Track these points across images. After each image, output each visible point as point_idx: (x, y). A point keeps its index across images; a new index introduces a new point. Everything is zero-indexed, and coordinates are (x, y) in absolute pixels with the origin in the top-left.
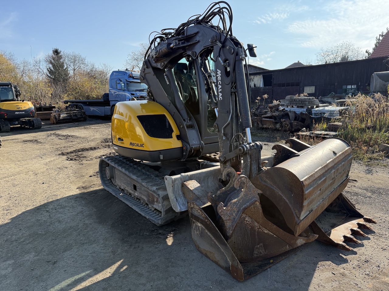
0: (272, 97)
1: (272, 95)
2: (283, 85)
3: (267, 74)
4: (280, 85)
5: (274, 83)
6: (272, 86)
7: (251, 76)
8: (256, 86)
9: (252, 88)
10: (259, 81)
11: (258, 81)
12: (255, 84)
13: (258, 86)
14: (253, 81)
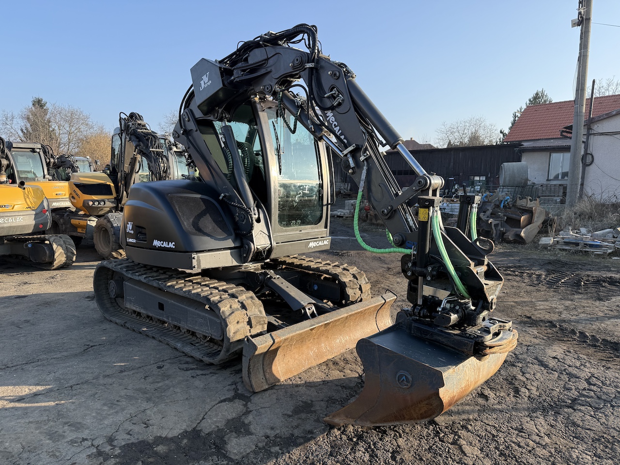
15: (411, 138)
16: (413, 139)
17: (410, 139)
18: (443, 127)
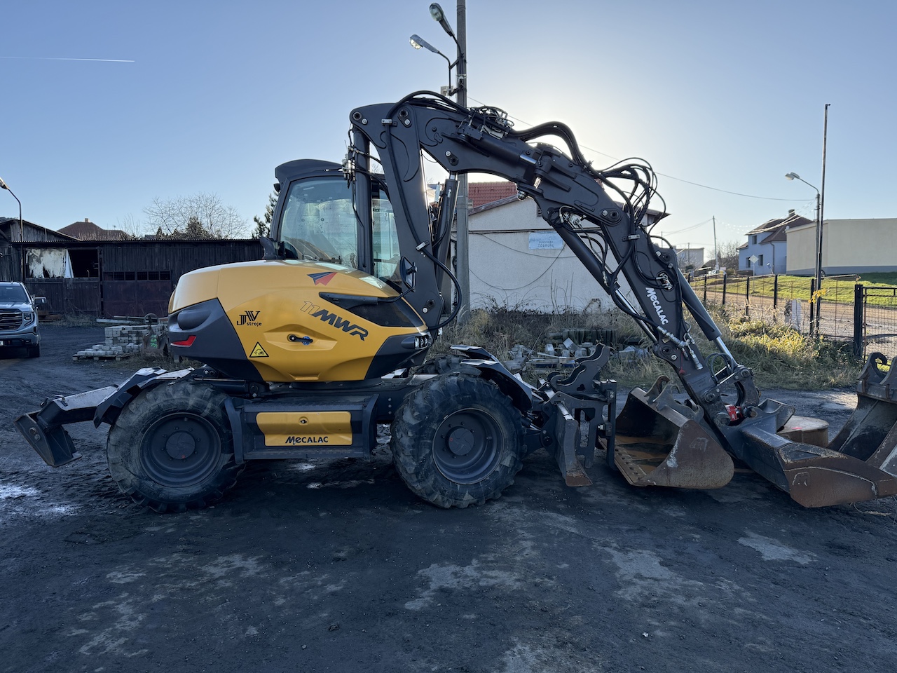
0: (102, 303)
1: (102, 297)
2: (130, 276)
3: (81, 248)
4: (119, 276)
5: (103, 271)
6: (99, 278)
7: (33, 250)
8: (51, 275)
9: (40, 280)
10: (60, 264)
11: (57, 264)
12: (47, 268)
13: (58, 274)
14: (39, 261)
15: (86, 220)
16: (89, 221)
17: (84, 221)
18: (154, 206)
